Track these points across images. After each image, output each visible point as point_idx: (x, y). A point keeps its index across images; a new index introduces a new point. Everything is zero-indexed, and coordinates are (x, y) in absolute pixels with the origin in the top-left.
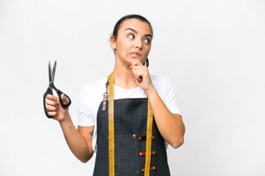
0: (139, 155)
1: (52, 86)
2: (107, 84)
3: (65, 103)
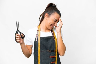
0: (50, 57)
1: (18, 30)
2: (38, 30)
3: (23, 37)
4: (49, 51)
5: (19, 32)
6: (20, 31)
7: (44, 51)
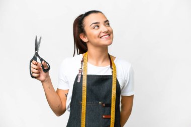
0: (102, 117)
1: (37, 54)
2: (82, 61)
3: (45, 69)
4: (102, 104)
5: (39, 57)
6: (41, 57)
7: (91, 103)
